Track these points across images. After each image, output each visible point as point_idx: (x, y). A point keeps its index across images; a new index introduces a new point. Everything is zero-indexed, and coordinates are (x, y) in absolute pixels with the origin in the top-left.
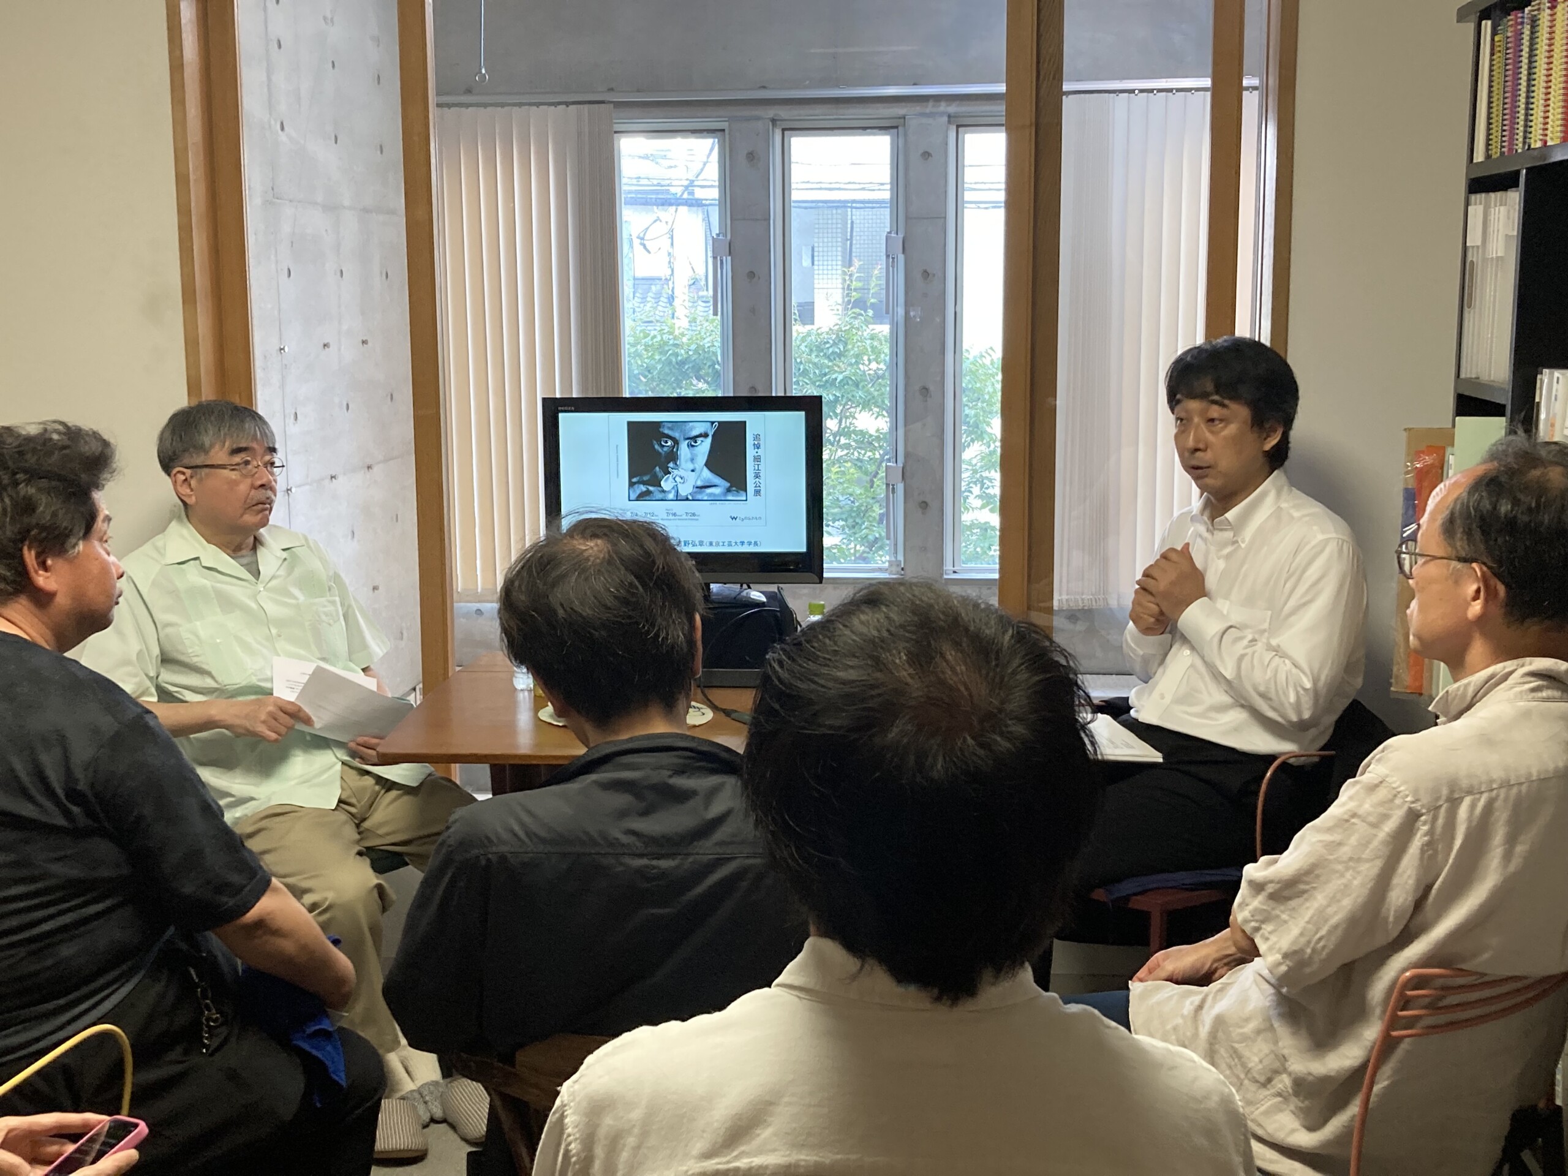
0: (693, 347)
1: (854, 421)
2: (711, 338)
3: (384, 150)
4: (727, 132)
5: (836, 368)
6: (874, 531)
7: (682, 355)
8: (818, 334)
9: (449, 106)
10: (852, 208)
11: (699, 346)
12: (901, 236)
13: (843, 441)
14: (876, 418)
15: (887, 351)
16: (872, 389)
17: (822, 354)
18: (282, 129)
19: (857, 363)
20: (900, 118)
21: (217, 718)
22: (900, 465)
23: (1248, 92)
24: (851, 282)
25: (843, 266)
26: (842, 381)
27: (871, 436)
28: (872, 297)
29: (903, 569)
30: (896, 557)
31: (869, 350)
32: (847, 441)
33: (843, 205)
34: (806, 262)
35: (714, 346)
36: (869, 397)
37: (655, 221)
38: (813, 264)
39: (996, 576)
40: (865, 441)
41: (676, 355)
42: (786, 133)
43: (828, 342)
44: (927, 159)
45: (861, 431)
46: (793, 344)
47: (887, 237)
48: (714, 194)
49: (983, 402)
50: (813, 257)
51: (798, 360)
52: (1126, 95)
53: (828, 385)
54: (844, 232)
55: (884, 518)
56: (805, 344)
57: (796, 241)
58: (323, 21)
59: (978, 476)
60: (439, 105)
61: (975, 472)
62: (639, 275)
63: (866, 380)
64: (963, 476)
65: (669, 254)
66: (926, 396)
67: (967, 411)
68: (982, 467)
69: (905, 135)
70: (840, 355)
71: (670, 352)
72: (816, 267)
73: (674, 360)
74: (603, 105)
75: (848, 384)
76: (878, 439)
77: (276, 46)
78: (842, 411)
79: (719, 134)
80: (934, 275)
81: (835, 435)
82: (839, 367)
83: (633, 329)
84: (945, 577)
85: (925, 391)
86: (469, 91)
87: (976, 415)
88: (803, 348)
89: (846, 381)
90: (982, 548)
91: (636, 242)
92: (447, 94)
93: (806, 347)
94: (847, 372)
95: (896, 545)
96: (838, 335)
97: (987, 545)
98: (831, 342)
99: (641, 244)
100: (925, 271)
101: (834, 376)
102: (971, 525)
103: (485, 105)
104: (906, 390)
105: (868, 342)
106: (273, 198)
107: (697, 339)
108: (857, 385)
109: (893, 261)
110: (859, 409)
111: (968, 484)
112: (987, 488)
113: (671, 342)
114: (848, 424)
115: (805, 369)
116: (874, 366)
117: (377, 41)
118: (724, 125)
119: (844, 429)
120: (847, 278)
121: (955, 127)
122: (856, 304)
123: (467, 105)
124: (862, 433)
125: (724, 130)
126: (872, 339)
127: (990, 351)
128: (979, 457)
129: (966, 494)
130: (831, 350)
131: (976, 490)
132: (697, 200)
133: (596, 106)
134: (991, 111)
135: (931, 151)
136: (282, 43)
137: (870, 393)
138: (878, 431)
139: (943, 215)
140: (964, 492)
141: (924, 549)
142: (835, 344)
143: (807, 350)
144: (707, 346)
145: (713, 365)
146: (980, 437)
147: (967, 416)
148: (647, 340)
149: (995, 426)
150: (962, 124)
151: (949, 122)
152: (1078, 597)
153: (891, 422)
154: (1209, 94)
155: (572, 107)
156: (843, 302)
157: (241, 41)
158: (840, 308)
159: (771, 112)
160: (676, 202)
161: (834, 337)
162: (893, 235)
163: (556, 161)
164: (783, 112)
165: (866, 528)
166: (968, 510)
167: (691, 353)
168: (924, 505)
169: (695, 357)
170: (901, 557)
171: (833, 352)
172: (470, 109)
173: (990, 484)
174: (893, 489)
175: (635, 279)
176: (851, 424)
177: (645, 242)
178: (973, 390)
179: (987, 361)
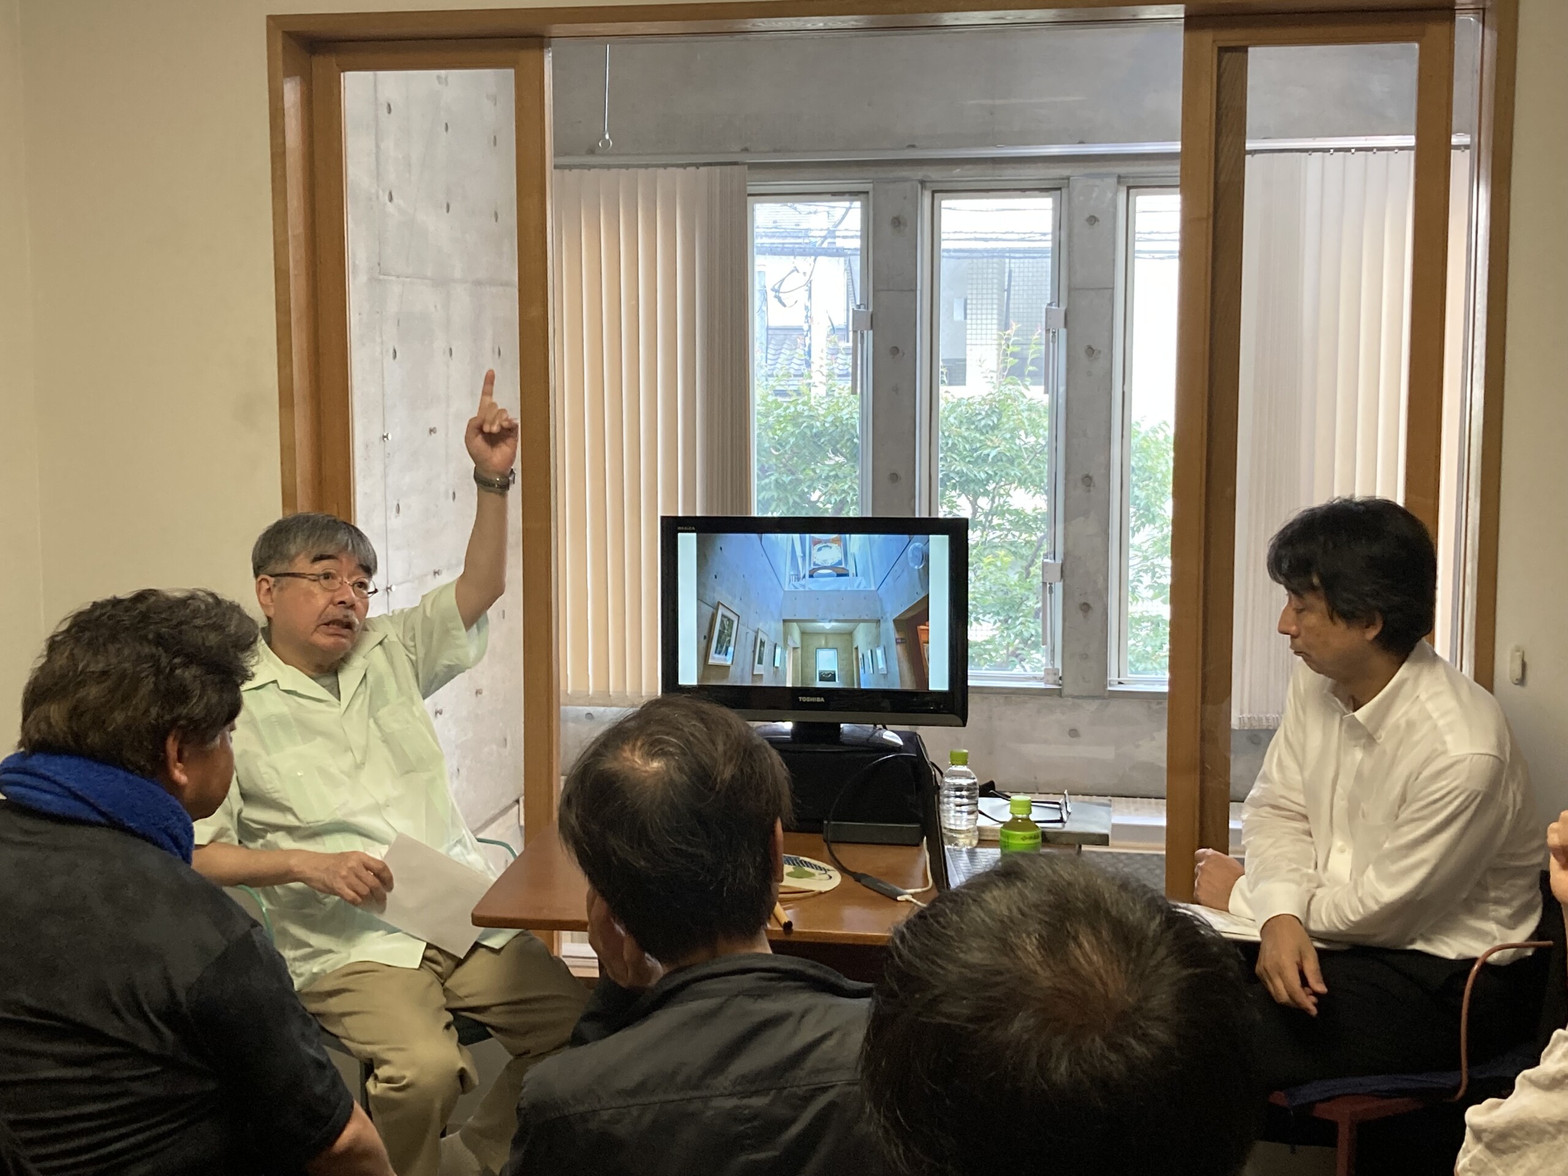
0: (830, 419)
1: (1009, 499)
2: (850, 409)
3: (499, 216)
4: (871, 194)
5: (989, 443)
6: (1029, 627)
7: (817, 427)
8: (970, 405)
9: (570, 167)
10: (1010, 258)
11: (836, 418)
12: (1063, 308)
13: (996, 521)
14: (1034, 495)
15: (1046, 423)
16: (1029, 467)
17: (973, 427)
18: (391, 199)
19: (1012, 438)
20: (1063, 179)
21: (296, 869)
22: (1059, 561)
23: (1459, 152)
24: (1008, 347)
25: (999, 330)
26: (995, 456)
27: (1026, 515)
28: (1032, 364)
29: (1060, 678)
30: (1053, 665)
31: (1027, 424)
32: (1001, 522)
33: (1001, 254)
34: (958, 316)
35: (853, 418)
36: (1025, 476)
37: (793, 271)
38: (965, 318)
39: (1165, 689)
40: (1021, 521)
41: (811, 427)
42: (936, 195)
43: (980, 414)
44: (1093, 224)
45: (1016, 510)
46: (940, 415)
47: (1047, 309)
48: (856, 243)
49: (1154, 482)
50: (965, 309)
51: (947, 434)
52: (1320, 154)
53: (980, 461)
54: (1001, 283)
55: (1041, 613)
56: (955, 415)
57: (945, 293)
58: (436, 82)
59: (1149, 563)
60: (556, 167)
61: (1146, 558)
62: (772, 324)
63: (1022, 457)
64: (1131, 563)
65: (806, 308)
66: (1089, 486)
67: (1137, 492)
68: (1153, 553)
69: (1069, 195)
70: (994, 428)
71: (805, 425)
72: (969, 321)
73: (809, 433)
74: (736, 167)
75: (1002, 461)
76: (1035, 519)
77: (385, 110)
78: (994, 489)
79: (862, 196)
80: (1100, 352)
81: (986, 515)
82: (992, 441)
83: (764, 398)
84: (1110, 688)
85: (1088, 480)
86: (592, 151)
87: (1148, 497)
88: (951, 419)
89: (998, 459)
90: (1153, 647)
91: (771, 295)
92: (566, 154)
93: (955, 418)
94: (1002, 448)
95: (1053, 651)
96: (991, 405)
97: (1158, 643)
98: (984, 413)
99: (776, 297)
100: (1090, 347)
101: (986, 452)
102: (1140, 618)
103: (609, 167)
104: (1066, 478)
105: (1025, 414)
106: (379, 273)
107: (835, 410)
108: (1012, 463)
109: (1054, 336)
110: (1014, 486)
111: (1138, 573)
112: (1159, 578)
113: (806, 413)
114: (1002, 503)
115: (954, 444)
116: (1032, 440)
117: (494, 99)
118: (868, 187)
119: (997, 507)
120: (1003, 342)
121: (1125, 189)
122: (1015, 370)
123: (590, 167)
124: (1017, 512)
125: (867, 193)
126: (1030, 410)
127: (1163, 426)
128: (1150, 542)
129: (1136, 583)
130: (983, 423)
131: (1147, 579)
132: (837, 249)
133: (729, 168)
134: (1167, 172)
135: (1097, 216)
136: (392, 107)
137: (1027, 472)
138: (1035, 509)
139: (1111, 286)
140: (1133, 581)
141: (1085, 657)
142: (988, 415)
143: (957, 422)
144: (845, 418)
145: (851, 440)
146: (1153, 521)
147: (1137, 497)
148: (779, 411)
149: (1167, 508)
150: (1133, 186)
151: (1119, 182)
152: (1261, 716)
153: (1049, 501)
154: (1413, 153)
155: (702, 169)
156: (998, 369)
157: (347, 108)
158: (994, 375)
159: (920, 173)
160: (815, 252)
161: (987, 407)
162: (1053, 307)
163: (683, 218)
164: (934, 174)
165: (1021, 623)
166: (1138, 600)
167: (827, 425)
168: (1086, 607)
169: (832, 429)
170: (1058, 665)
171: (984, 426)
172: (592, 171)
173: (1163, 573)
174: (1051, 588)
175: (768, 329)
176: (1005, 502)
177: (780, 295)
178: (1143, 469)
179: (1161, 436)
